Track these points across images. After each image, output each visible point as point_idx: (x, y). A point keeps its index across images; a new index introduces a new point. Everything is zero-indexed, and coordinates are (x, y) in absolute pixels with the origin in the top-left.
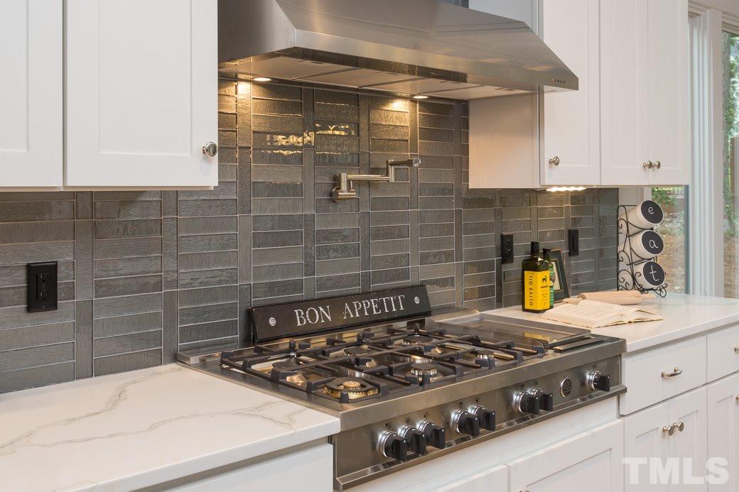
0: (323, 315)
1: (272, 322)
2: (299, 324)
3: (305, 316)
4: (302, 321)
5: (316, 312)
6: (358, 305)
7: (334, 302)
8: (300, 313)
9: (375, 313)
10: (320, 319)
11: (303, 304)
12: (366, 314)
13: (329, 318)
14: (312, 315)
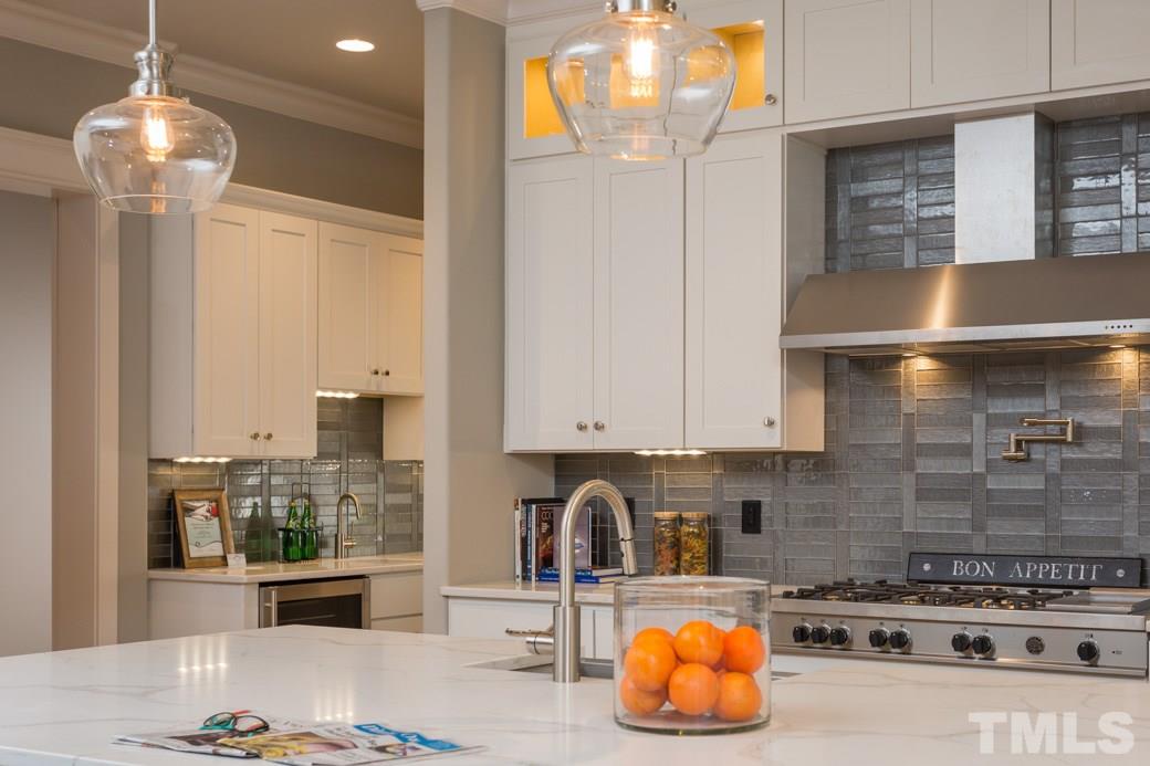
0: (987, 569)
1: (927, 567)
2: (955, 574)
3: (964, 568)
4: (958, 571)
5: (978, 566)
6: (1032, 567)
7: (1003, 560)
8: (959, 564)
9: (1053, 577)
10: (980, 572)
11: (966, 556)
12: (1040, 576)
13: (991, 573)
14: (973, 568)
